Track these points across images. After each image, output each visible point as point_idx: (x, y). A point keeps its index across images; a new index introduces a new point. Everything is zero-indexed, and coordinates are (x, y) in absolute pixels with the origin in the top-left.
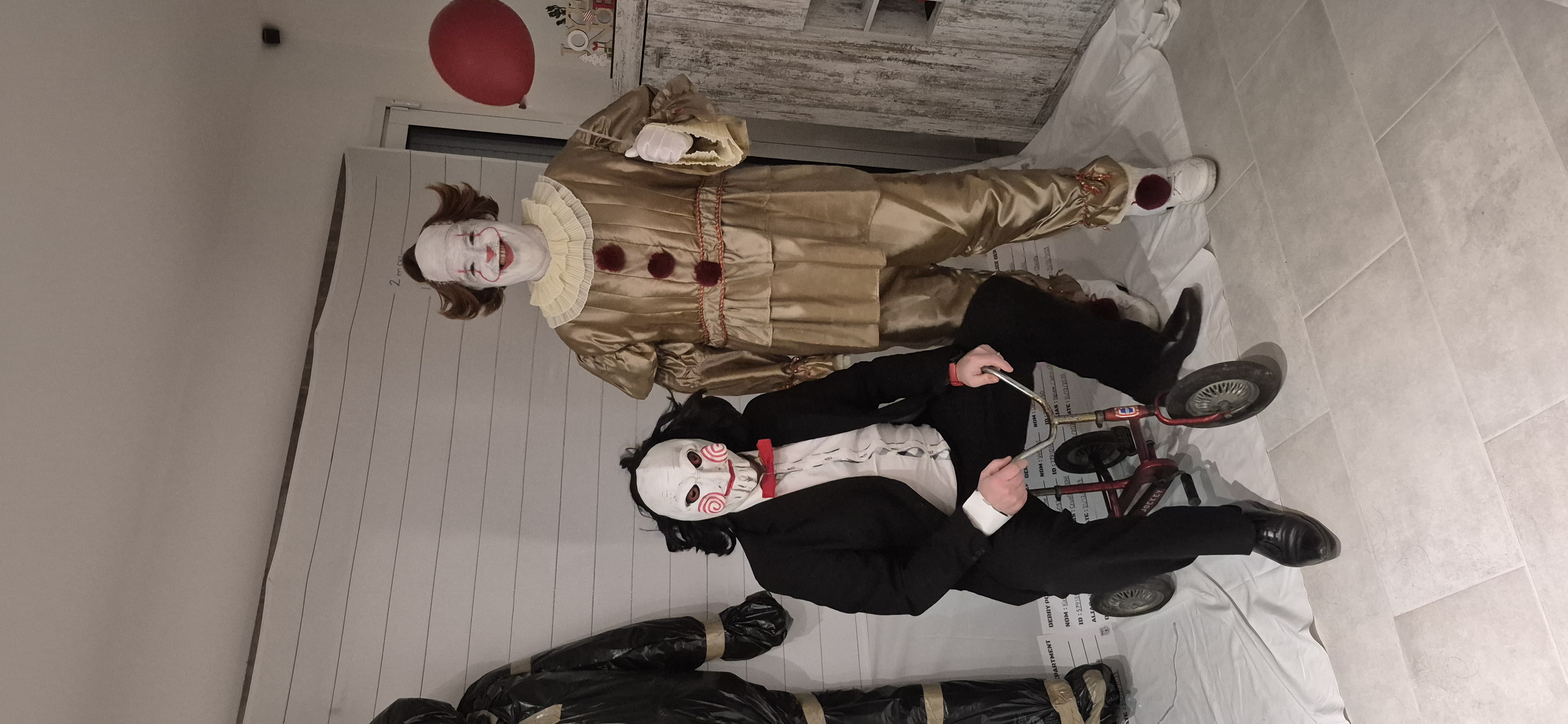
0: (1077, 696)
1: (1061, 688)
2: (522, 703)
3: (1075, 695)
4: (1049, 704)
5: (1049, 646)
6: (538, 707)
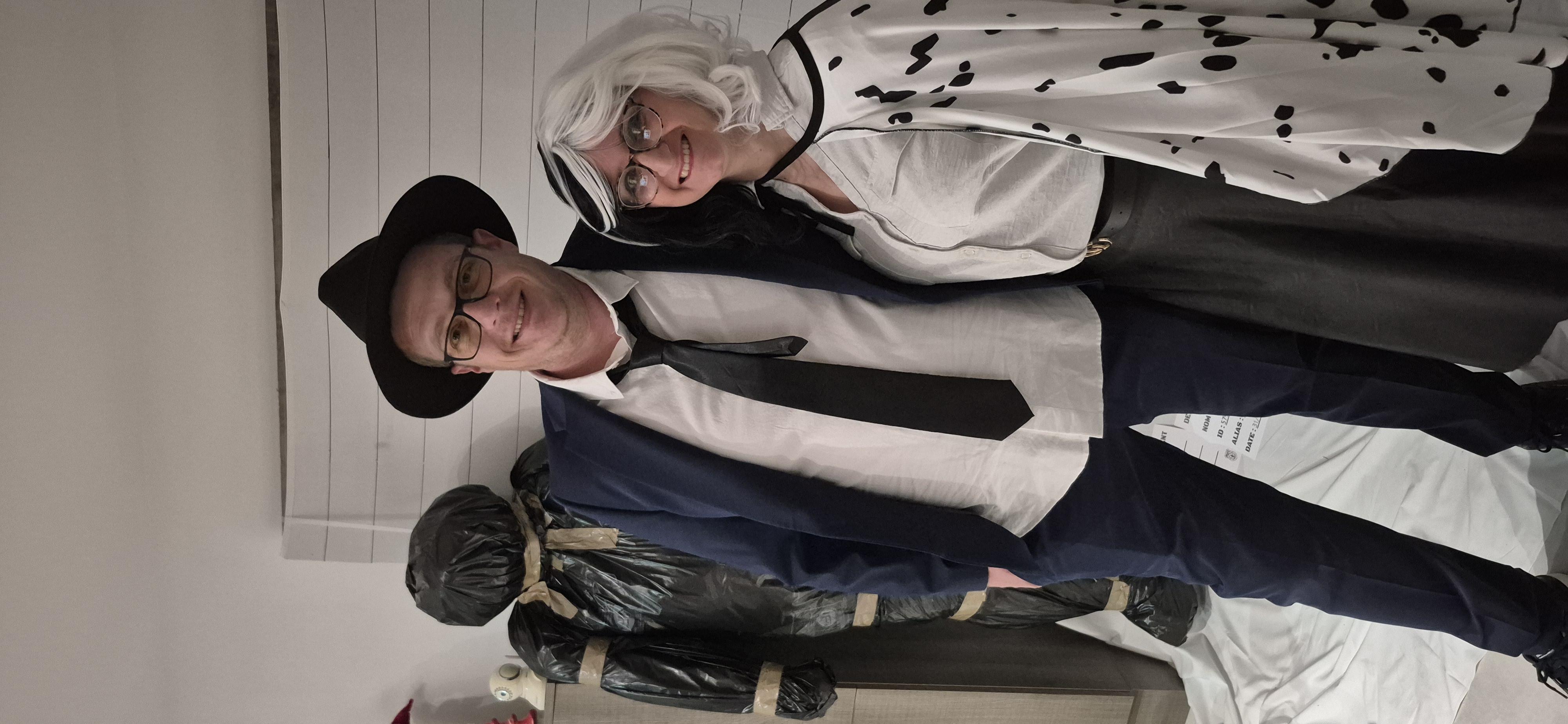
6: (594, 526)
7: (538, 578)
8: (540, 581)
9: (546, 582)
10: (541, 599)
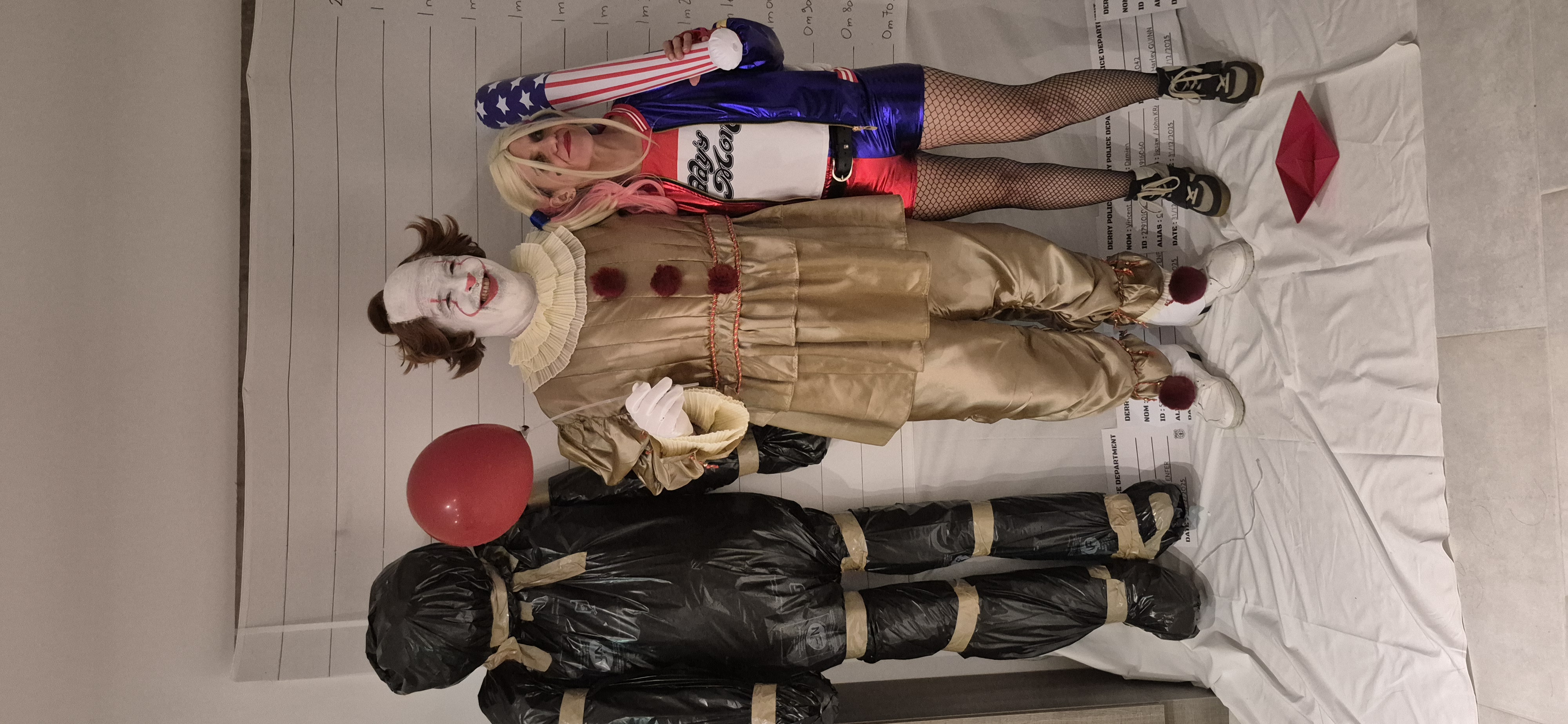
0: (1139, 519)
1: (1121, 507)
2: (541, 548)
3: (1137, 517)
4: (1107, 524)
5: (1114, 441)
6: (561, 554)
7: (507, 634)
8: (508, 638)
9: (516, 638)
10: (511, 658)
